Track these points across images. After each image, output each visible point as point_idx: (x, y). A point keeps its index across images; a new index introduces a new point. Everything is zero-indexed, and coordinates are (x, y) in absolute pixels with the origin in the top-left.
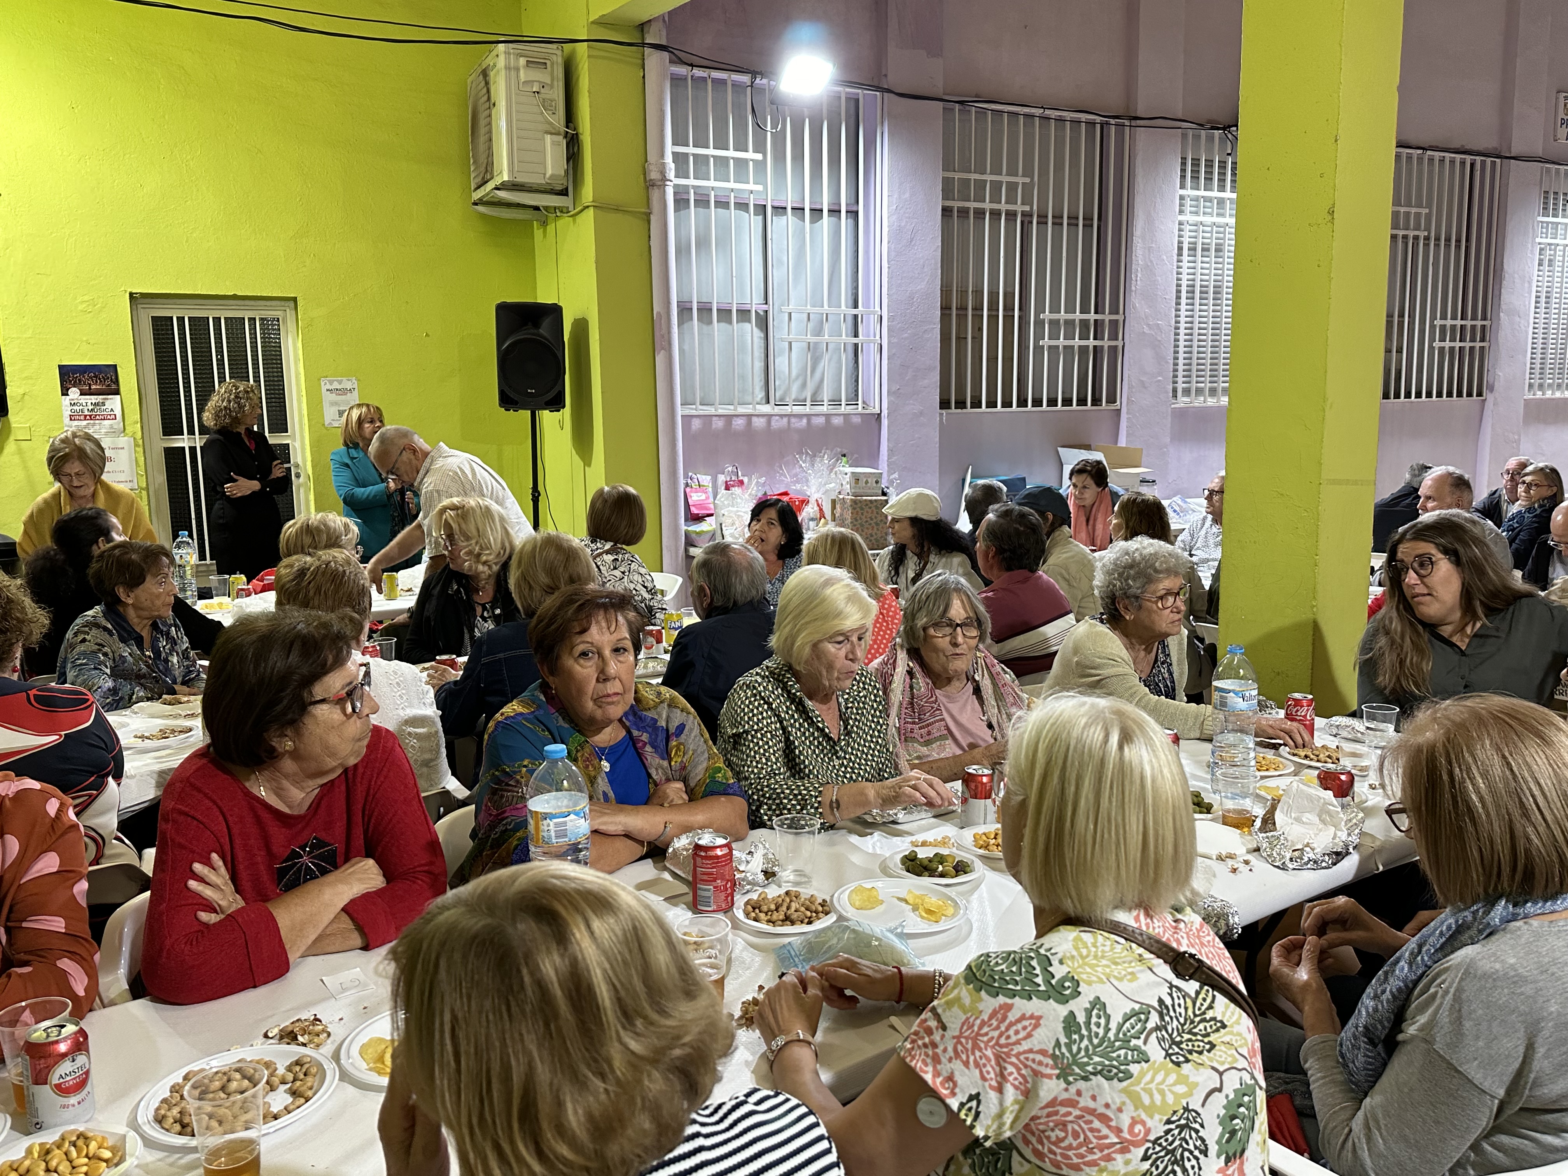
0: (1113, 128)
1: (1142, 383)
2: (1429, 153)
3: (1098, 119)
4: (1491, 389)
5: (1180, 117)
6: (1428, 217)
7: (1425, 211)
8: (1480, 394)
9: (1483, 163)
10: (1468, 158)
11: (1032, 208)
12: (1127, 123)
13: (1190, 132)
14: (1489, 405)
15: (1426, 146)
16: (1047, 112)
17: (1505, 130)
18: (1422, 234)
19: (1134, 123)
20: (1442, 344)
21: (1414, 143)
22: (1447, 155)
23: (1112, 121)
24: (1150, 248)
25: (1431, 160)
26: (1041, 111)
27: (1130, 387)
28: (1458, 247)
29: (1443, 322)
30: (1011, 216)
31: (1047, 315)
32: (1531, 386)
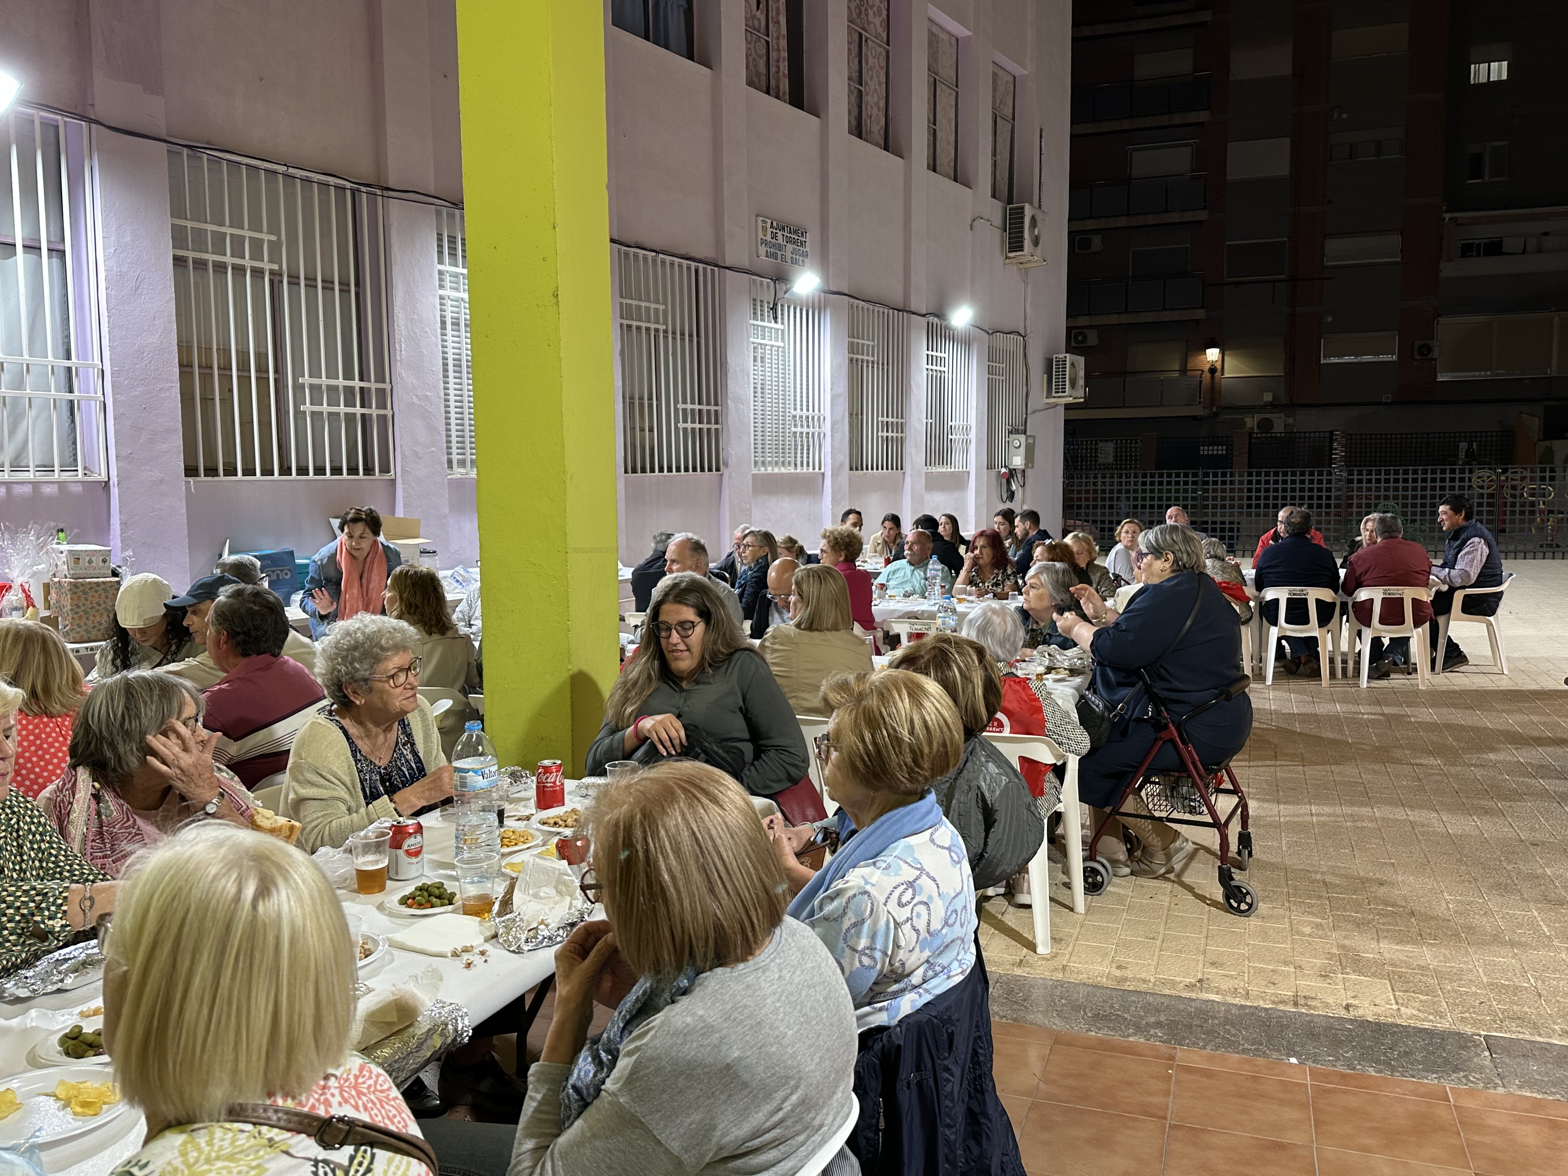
0: (364, 196)
1: (416, 454)
2: (661, 256)
3: (349, 185)
4: (726, 465)
5: (433, 193)
6: (665, 312)
7: (662, 307)
8: (718, 470)
9: (705, 270)
10: (693, 264)
11: (281, 267)
12: (379, 192)
13: (444, 210)
14: (726, 479)
15: (658, 249)
16: (291, 170)
17: (719, 243)
18: (662, 328)
19: (386, 193)
20: (685, 425)
21: (647, 246)
22: (676, 260)
23: (363, 189)
24: (412, 320)
25: (663, 262)
26: (285, 168)
27: (404, 457)
28: (691, 341)
29: (684, 406)
30: (258, 273)
31: (306, 380)
32: (756, 463)
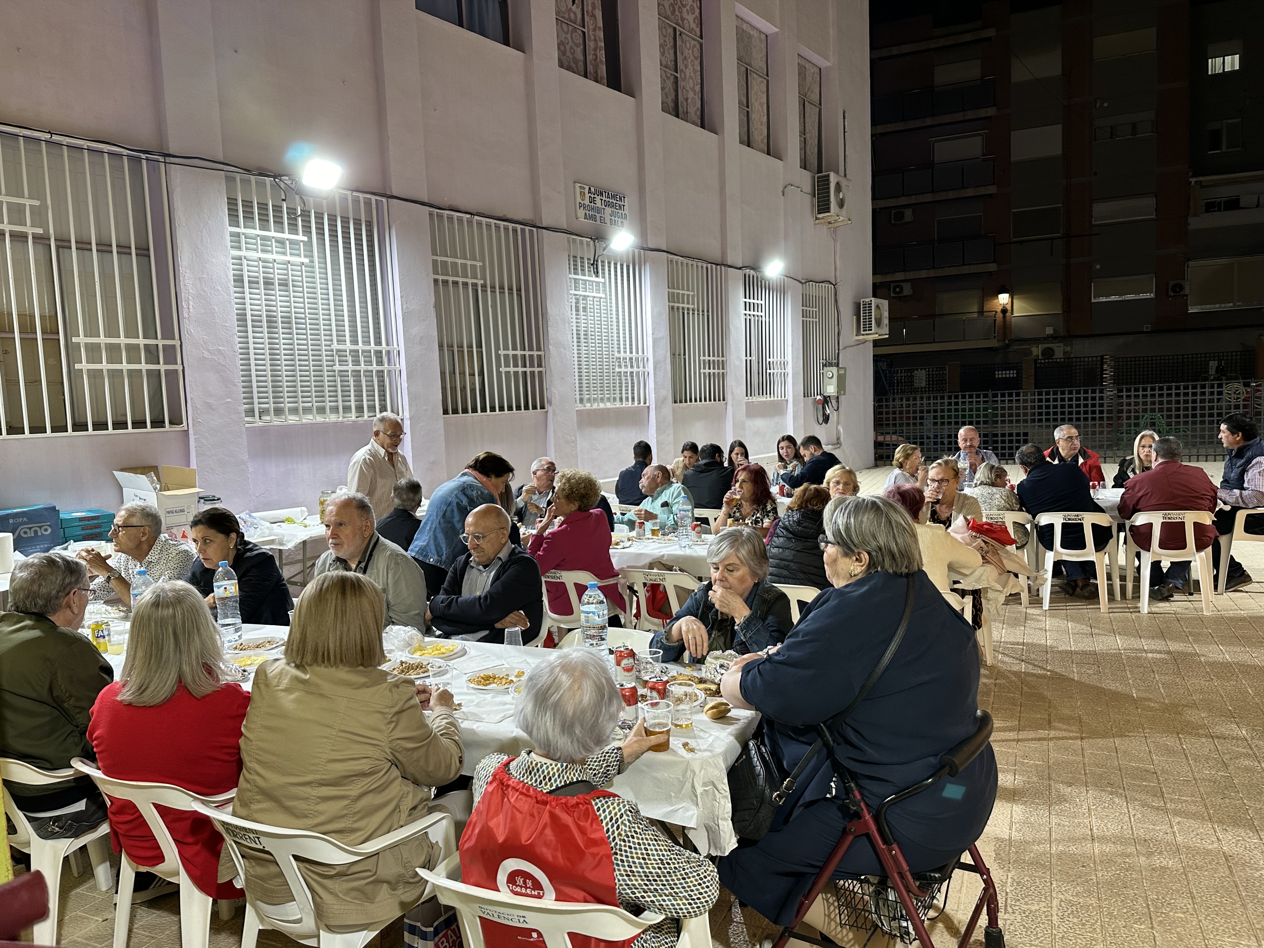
0: (144, 162)
1: (209, 406)
2: (476, 217)
3: (125, 152)
4: (550, 402)
5: (221, 159)
6: (483, 268)
7: (479, 264)
8: (542, 407)
9: (523, 231)
10: (511, 225)
11: (47, 230)
12: (161, 159)
13: (238, 177)
14: (550, 415)
15: (474, 212)
16: (55, 138)
17: (536, 206)
18: (480, 282)
19: (168, 160)
20: (508, 369)
21: (462, 208)
22: (493, 221)
23: (143, 156)
24: (200, 279)
25: (479, 224)
26: (49, 136)
27: (195, 409)
28: (519, 295)
29: (506, 352)
31: (81, 339)
32: (581, 400)
